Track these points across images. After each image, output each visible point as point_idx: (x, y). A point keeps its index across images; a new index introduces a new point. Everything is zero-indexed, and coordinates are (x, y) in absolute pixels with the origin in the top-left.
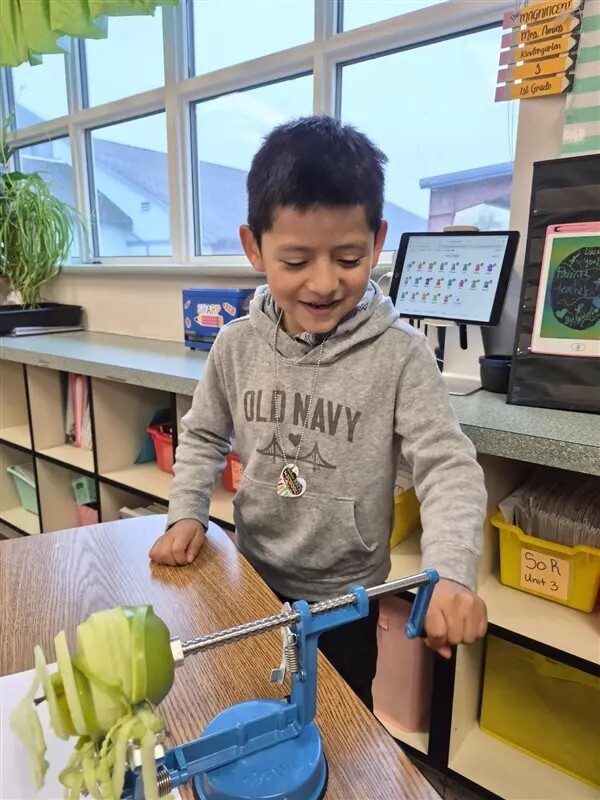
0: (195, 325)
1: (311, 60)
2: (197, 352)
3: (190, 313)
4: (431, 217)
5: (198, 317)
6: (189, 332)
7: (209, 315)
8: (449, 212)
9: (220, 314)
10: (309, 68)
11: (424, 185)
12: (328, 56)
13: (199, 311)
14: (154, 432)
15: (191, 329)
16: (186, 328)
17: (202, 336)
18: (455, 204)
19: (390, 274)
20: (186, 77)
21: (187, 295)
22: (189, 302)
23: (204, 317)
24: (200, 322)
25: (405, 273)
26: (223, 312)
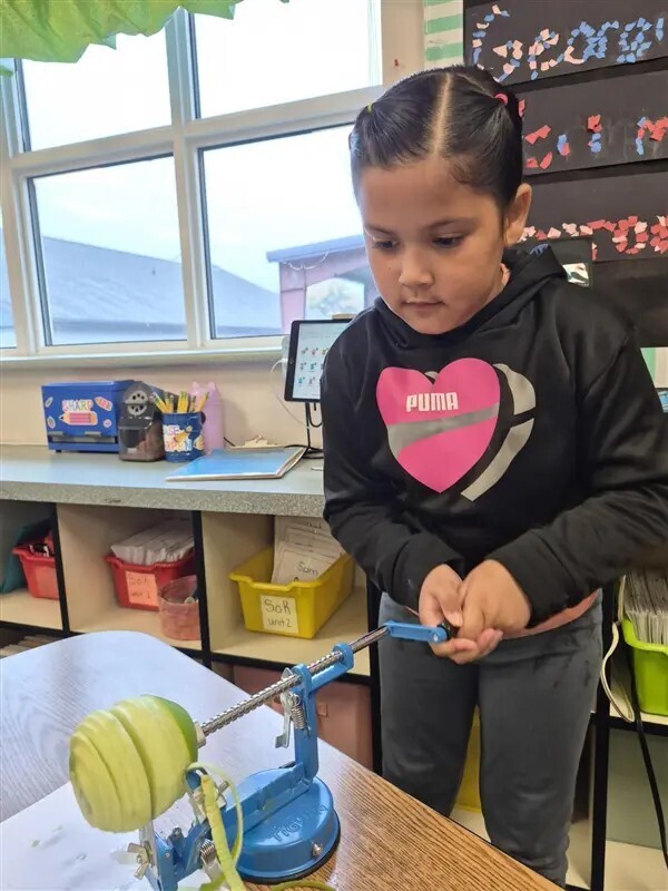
0: (61, 425)
1: (171, 144)
2: (64, 455)
3: (53, 411)
4: (282, 292)
5: (64, 415)
6: (51, 433)
7: (78, 411)
8: (300, 287)
9: (92, 409)
10: (170, 151)
11: (271, 257)
12: (189, 141)
13: (64, 408)
14: (24, 553)
15: (55, 429)
16: (48, 428)
17: (72, 436)
18: (305, 278)
19: (285, 360)
20: (21, 150)
21: (47, 392)
22: (51, 399)
23: (71, 414)
24: (67, 420)
25: (300, 358)
26: (95, 408)
